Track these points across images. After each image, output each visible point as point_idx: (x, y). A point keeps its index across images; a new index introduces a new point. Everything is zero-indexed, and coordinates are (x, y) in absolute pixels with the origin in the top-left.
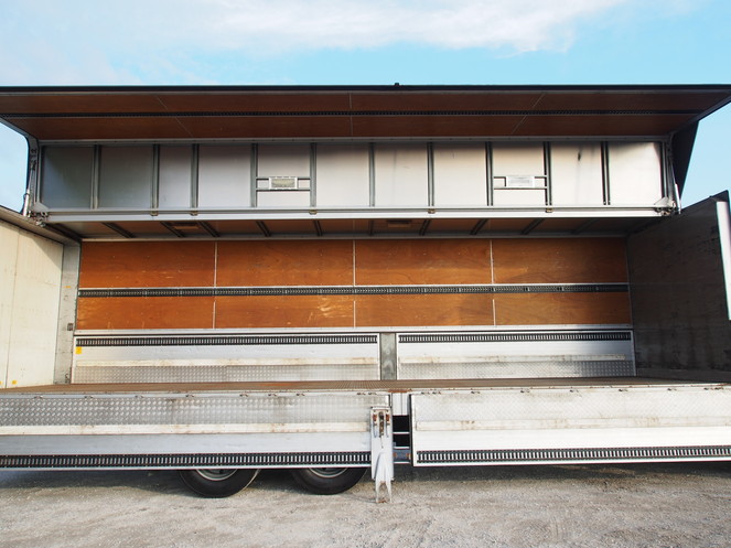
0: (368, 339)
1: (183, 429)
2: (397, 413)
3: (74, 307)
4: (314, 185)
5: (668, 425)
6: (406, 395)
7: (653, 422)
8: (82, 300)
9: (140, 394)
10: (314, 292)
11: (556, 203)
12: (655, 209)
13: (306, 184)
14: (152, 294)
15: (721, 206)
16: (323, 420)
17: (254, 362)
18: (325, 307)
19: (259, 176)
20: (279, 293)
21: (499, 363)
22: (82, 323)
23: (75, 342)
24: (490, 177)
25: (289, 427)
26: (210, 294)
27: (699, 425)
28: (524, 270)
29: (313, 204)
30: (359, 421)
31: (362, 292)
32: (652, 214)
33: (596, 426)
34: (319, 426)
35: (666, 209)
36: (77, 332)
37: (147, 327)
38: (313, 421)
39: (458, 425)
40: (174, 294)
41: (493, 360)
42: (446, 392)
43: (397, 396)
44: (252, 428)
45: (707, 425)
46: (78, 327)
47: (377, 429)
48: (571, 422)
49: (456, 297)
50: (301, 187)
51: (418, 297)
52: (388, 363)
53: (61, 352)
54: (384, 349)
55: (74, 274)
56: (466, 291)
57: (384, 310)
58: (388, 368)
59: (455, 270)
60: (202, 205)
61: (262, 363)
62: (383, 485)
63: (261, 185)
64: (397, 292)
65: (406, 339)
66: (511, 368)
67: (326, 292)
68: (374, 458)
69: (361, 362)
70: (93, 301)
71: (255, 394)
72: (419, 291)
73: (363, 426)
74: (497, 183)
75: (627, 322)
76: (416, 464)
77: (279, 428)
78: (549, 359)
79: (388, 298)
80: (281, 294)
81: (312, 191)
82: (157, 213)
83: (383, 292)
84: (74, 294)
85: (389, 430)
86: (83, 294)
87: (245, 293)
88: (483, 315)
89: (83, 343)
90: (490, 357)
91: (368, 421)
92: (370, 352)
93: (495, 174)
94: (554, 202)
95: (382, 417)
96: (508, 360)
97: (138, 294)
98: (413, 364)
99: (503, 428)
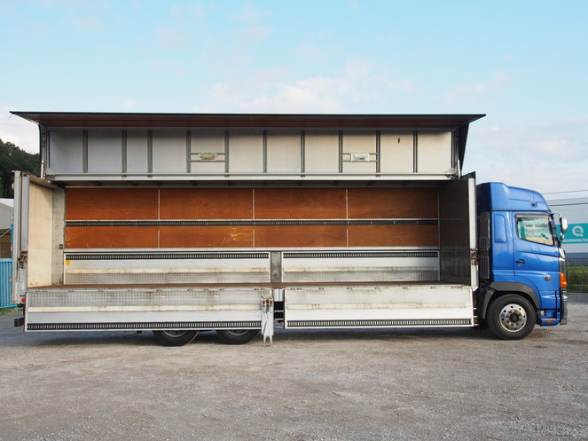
0: (263, 255)
1: (157, 308)
2: (277, 300)
3: (63, 233)
4: (227, 158)
5: (428, 307)
6: (282, 290)
7: (419, 305)
8: (68, 228)
9: (130, 289)
10: (227, 224)
11: (382, 171)
12: (446, 175)
13: (223, 158)
14: (116, 224)
15: (471, 181)
16: (235, 304)
17: (186, 271)
18: (234, 234)
19: (192, 152)
20: (203, 224)
21: (349, 272)
22: (69, 244)
23: (65, 257)
24: (341, 154)
25: (215, 307)
26: (156, 225)
27: (445, 307)
28: (368, 209)
29: (227, 171)
30: (255, 304)
31: (259, 224)
32: (445, 178)
33: (387, 308)
34: (232, 307)
35: (453, 175)
36: (66, 250)
37: (113, 247)
38: (229, 304)
39: (310, 307)
40: (132, 224)
41: (345, 270)
42: (304, 288)
43: (277, 290)
44: (195, 308)
45: (450, 308)
46: (66, 247)
47: (265, 308)
48: (373, 305)
49: (322, 228)
50: (219, 159)
51: (297, 228)
52: (276, 271)
53: (56, 264)
54: (274, 262)
55: (62, 210)
56: (329, 223)
57: (274, 236)
58: (276, 275)
59: (322, 209)
60: (155, 171)
61: (192, 271)
62: (268, 338)
63: (193, 158)
64: (283, 224)
65: (288, 256)
66: (357, 275)
67: (234, 224)
68: (263, 324)
69: (258, 270)
70: (76, 229)
71: (196, 289)
72: (297, 224)
73: (257, 307)
74: (345, 157)
75: (437, 245)
76: (286, 327)
77: (210, 308)
78: (382, 269)
79: (276, 228)
80: (204, 225)
81: (227, 162)
82: (125, 176)
83: (274, 224)
84: (62, 224)
85: (272, 309)
86: (68, 225)
87: (180, 224)
88: (340, 240)
89: (70, 257)
90: (344, 268)
91: (260, 305)
92: (264, 264)
93: (344, 152)
94: (381, 170)
95: (268, 302)
96: (355, 270)
97: (107, 225)
98: (293, 272)
99: (335, 309)
